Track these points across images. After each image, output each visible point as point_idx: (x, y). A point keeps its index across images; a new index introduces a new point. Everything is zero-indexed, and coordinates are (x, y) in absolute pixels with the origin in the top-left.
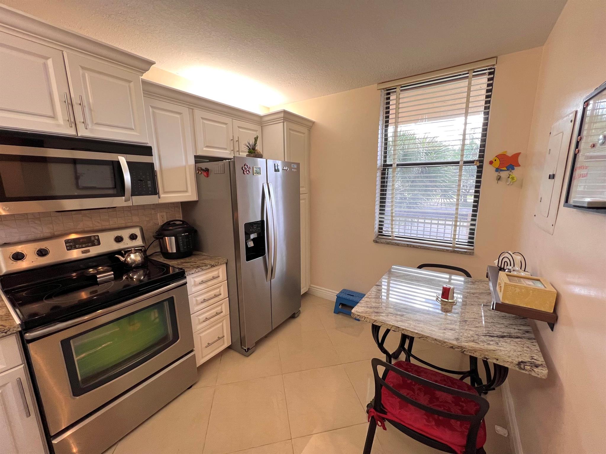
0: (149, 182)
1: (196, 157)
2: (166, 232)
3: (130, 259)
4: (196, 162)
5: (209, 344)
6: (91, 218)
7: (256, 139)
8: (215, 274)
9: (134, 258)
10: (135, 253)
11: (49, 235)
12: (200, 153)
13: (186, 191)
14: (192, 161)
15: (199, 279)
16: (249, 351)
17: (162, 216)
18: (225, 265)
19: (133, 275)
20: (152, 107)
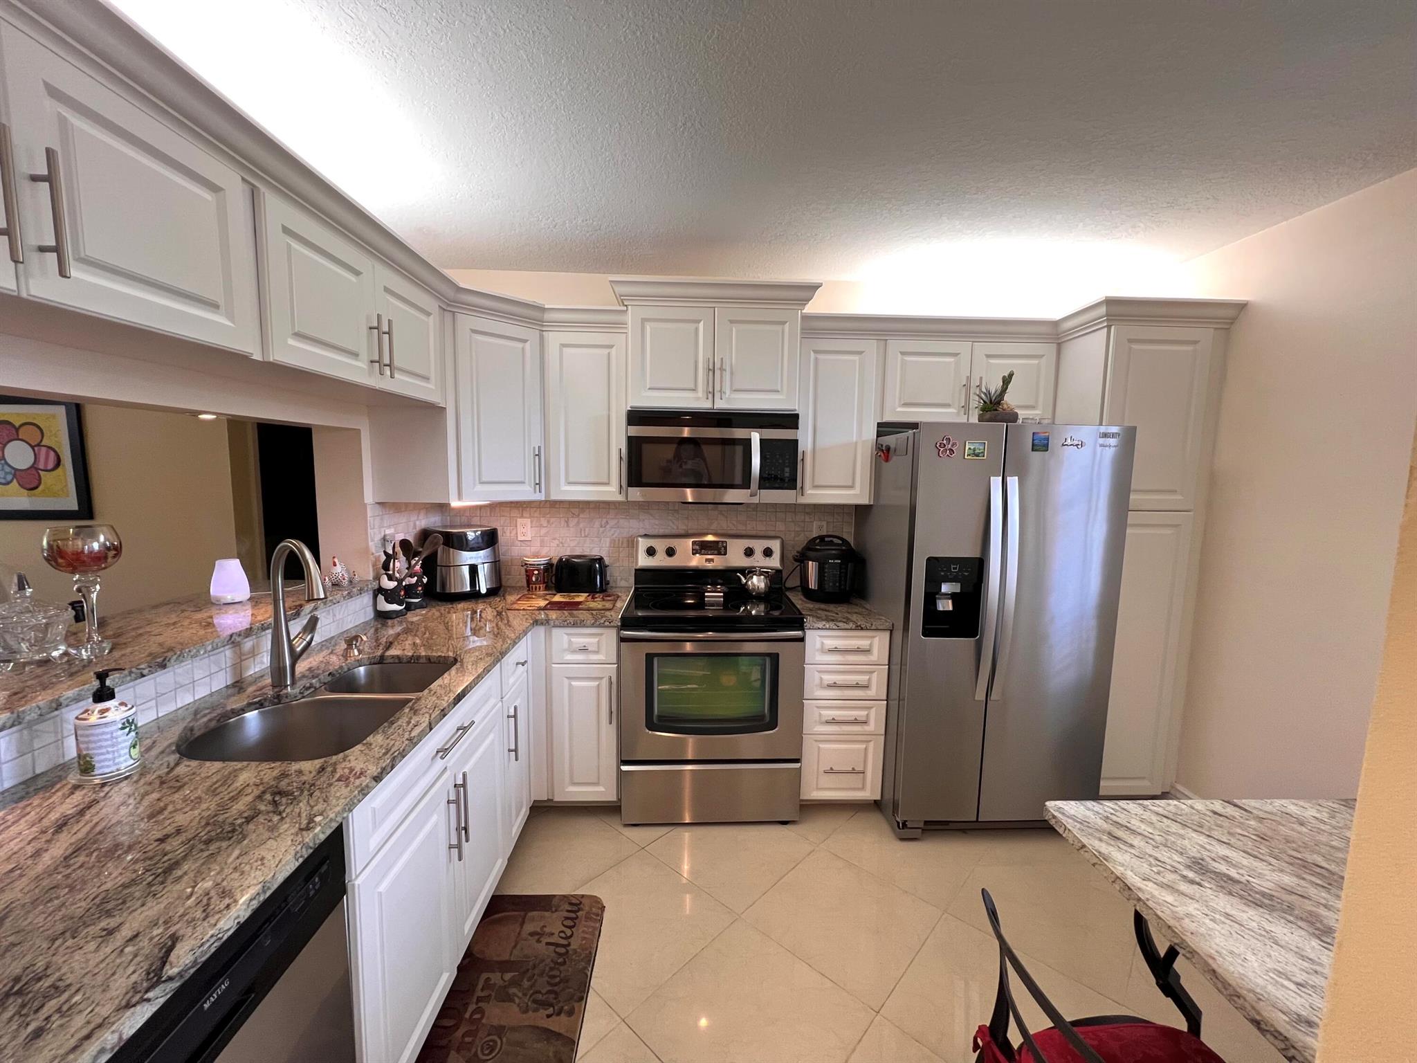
0: (787, 470)
1: (879, 425)
2: (811, 554)
3: (752, 582)
4: (879, 435)
5: (831, 771)
6: (726, 517)
7: (1007, 381)
8: (863, 643)
9: (758, 582)
10: (760, 575)
11: (683, 532)
12: (888, 418)
13: (852, 487)
14: (871, 433)
15: (830, 643)
16: (906, 830)
17: (820, 527)
18: (887, 634)
19: (752, 608)
20: (816, 352)
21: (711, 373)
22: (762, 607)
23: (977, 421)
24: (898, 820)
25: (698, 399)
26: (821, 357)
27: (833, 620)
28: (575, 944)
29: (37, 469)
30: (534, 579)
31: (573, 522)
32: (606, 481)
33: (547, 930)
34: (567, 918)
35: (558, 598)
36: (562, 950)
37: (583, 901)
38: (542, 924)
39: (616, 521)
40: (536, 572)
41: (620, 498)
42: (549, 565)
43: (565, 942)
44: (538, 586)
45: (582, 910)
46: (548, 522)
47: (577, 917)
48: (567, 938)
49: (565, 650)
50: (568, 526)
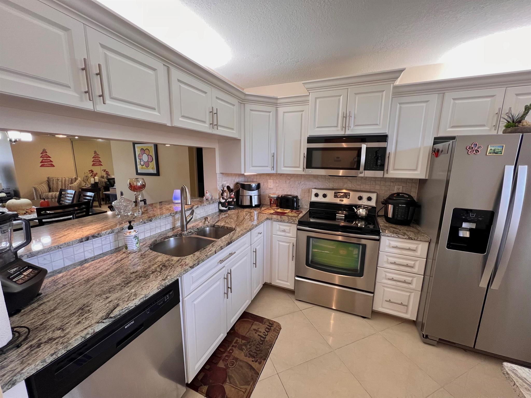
0: (379, 162)
1: (435, 138)
2: (391, 201)
3: (359, 211)
4: (434, 144)
5: (390, 301)
6: (351, 182)
7: (528, 108)
8: (412, 246)
9: (362, 212)
10: (364, 209)
11: (331, 188)
12: (441, 134)
13: (416, 170)
14: (430, 143)
15: (394, 244)
16: (427, 339)
17: (399, 189)
18: (427, 244)
19: (359, 223)
20: (400, 104)
21: (345, 118)
22: (363, 223)
23: (502, 133)
24: (424, 333)
25: (338, 130)
26: (403, 106)
27: (396, 233)
28: (268, 338)
29: (149, 162)
30: (272, 202)
31: (288, 182)
32: (298, 166)
33: (260, 330)
34: (267, 328)
35: (279, 210)
36: (262, 339)
37: (274, 323)
38: (258, 327)
39: (304, 182)
40: (273, 200)
41: (303, 173)
42: (278, 198)
43: (264, 336)
44: (273, 205)
45: (273, 327)
46: (279, 181)
47: (271, 329)
48: (265, 335)
49: (278, 230)
50: (286, 183)
